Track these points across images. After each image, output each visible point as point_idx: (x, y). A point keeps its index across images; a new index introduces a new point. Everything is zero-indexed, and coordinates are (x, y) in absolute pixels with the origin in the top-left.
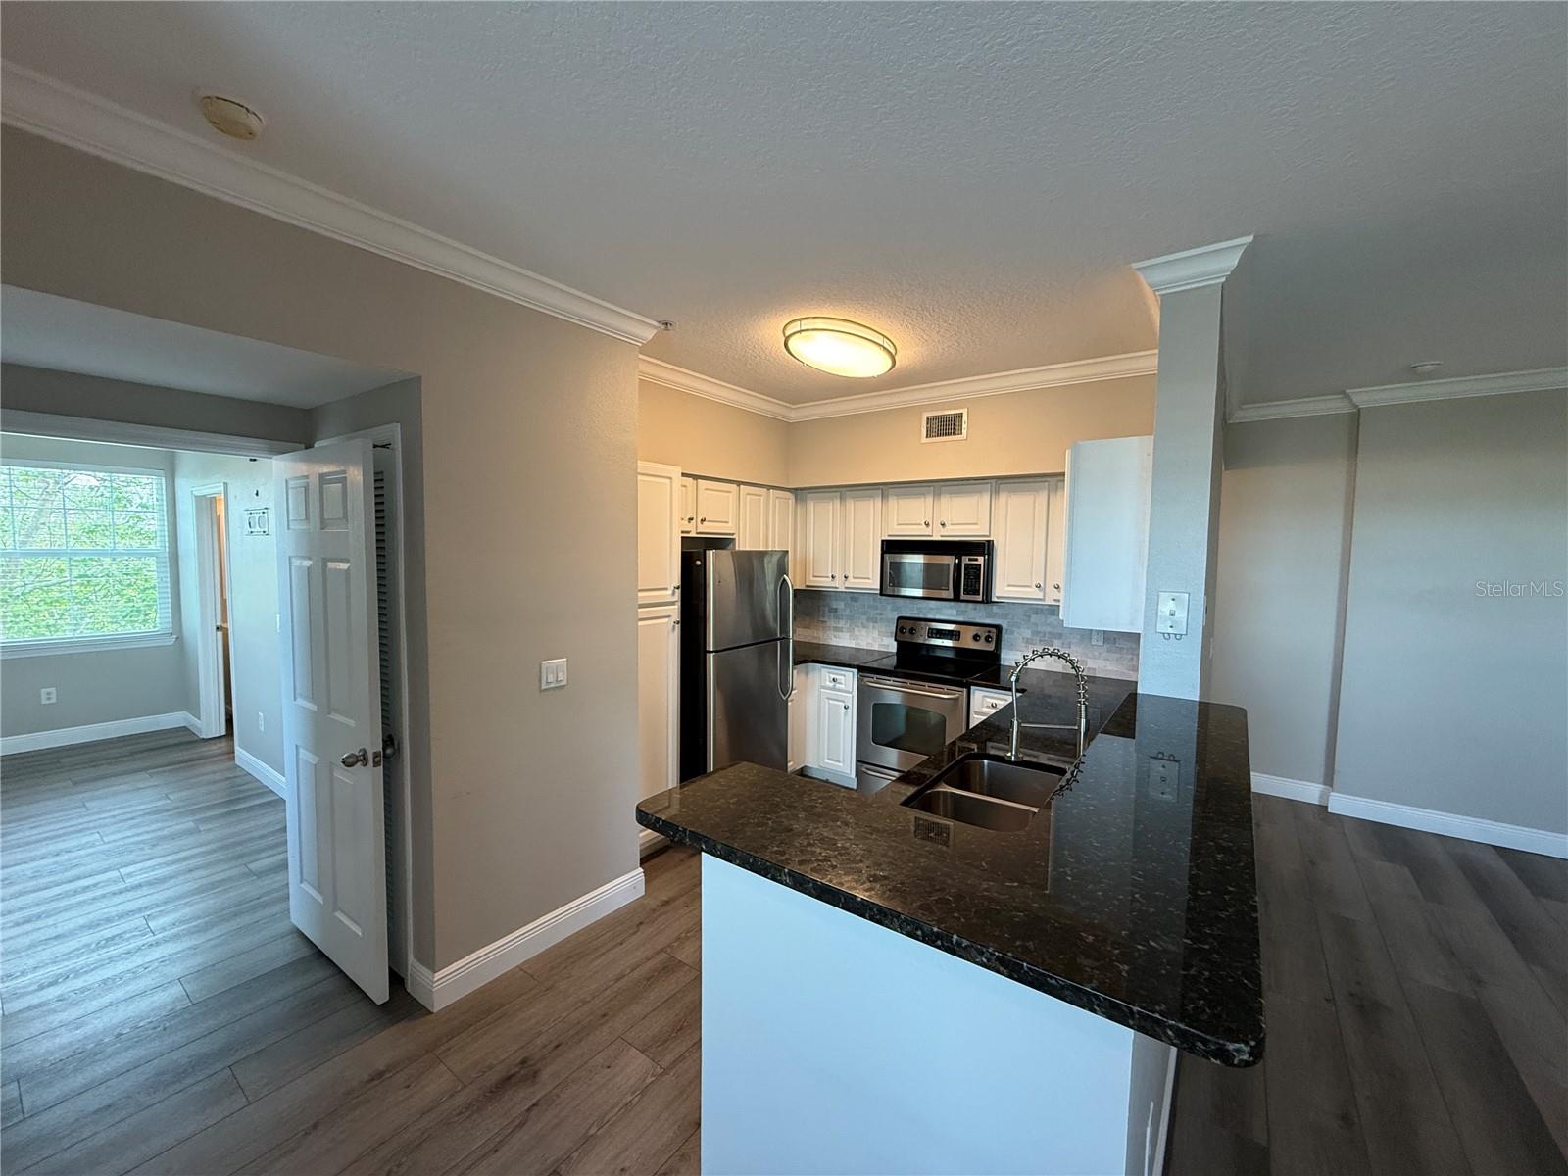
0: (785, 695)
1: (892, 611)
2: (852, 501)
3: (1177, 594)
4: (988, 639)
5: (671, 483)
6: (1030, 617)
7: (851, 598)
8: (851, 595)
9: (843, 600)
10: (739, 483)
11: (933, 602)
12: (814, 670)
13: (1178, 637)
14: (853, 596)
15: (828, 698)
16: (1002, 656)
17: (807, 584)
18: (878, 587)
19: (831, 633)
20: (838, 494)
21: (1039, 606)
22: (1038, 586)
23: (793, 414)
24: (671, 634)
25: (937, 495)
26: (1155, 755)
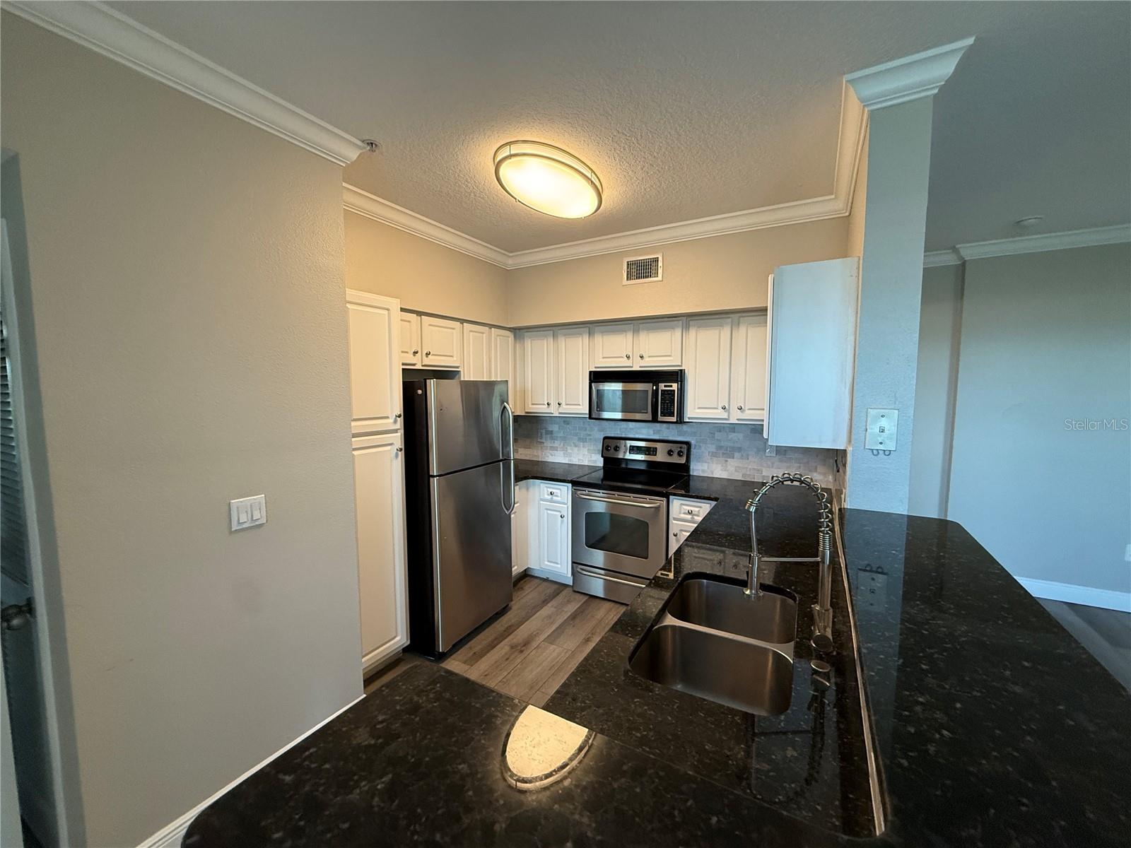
0: (508, 510)
1: (598, 433)
2: (563, 338)
3: (887, 411)
4: (680, 454)
5: (389, 314)
6: (714, 434)
7: (564, 422)
8: (563, 419)
9: (557, 424)
10: (462, 321)
11: (634, 423)
12: (534, 485)
13: (887, 453)
14: (566, 420)
15: (547, 509)
16: (691, 468)
17: (526, 411)
18: (588, 412)
19: (548, 452)
20: (552, 332)
21: (722, 425)
22: (724, 408)
23: (510, 262)
24: (394, 461)
25: (636, 331)
26: (864, 568)
